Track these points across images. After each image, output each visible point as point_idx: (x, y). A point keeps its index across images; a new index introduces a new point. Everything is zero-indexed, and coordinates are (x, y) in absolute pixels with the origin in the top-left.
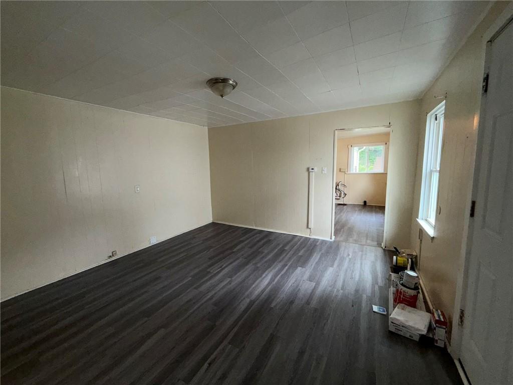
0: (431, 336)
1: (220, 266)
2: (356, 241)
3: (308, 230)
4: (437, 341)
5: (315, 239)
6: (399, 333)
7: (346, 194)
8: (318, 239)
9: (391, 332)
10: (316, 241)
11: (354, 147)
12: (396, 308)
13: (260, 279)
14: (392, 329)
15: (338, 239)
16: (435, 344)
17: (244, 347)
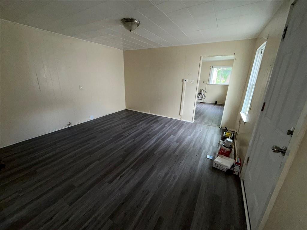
0: (232, 169)
1: (129, 132)
2: (206, 123)
3: (180, 116)
4: (235, 172)
5: (183, 121)
6: (217, 168)
7: (205, 97)
8: (185, 121)
9: (213, 167)
10: (183, 122)
11: (214, 67)
12: (218, 157)
13: (150, 140)
14: (214, 166)
15: (196, 122)
16: (234, 173)
17: (138, 170)
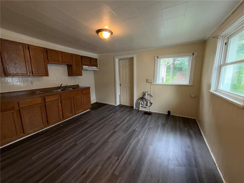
7: (151, 104)
11: (160, 58)
